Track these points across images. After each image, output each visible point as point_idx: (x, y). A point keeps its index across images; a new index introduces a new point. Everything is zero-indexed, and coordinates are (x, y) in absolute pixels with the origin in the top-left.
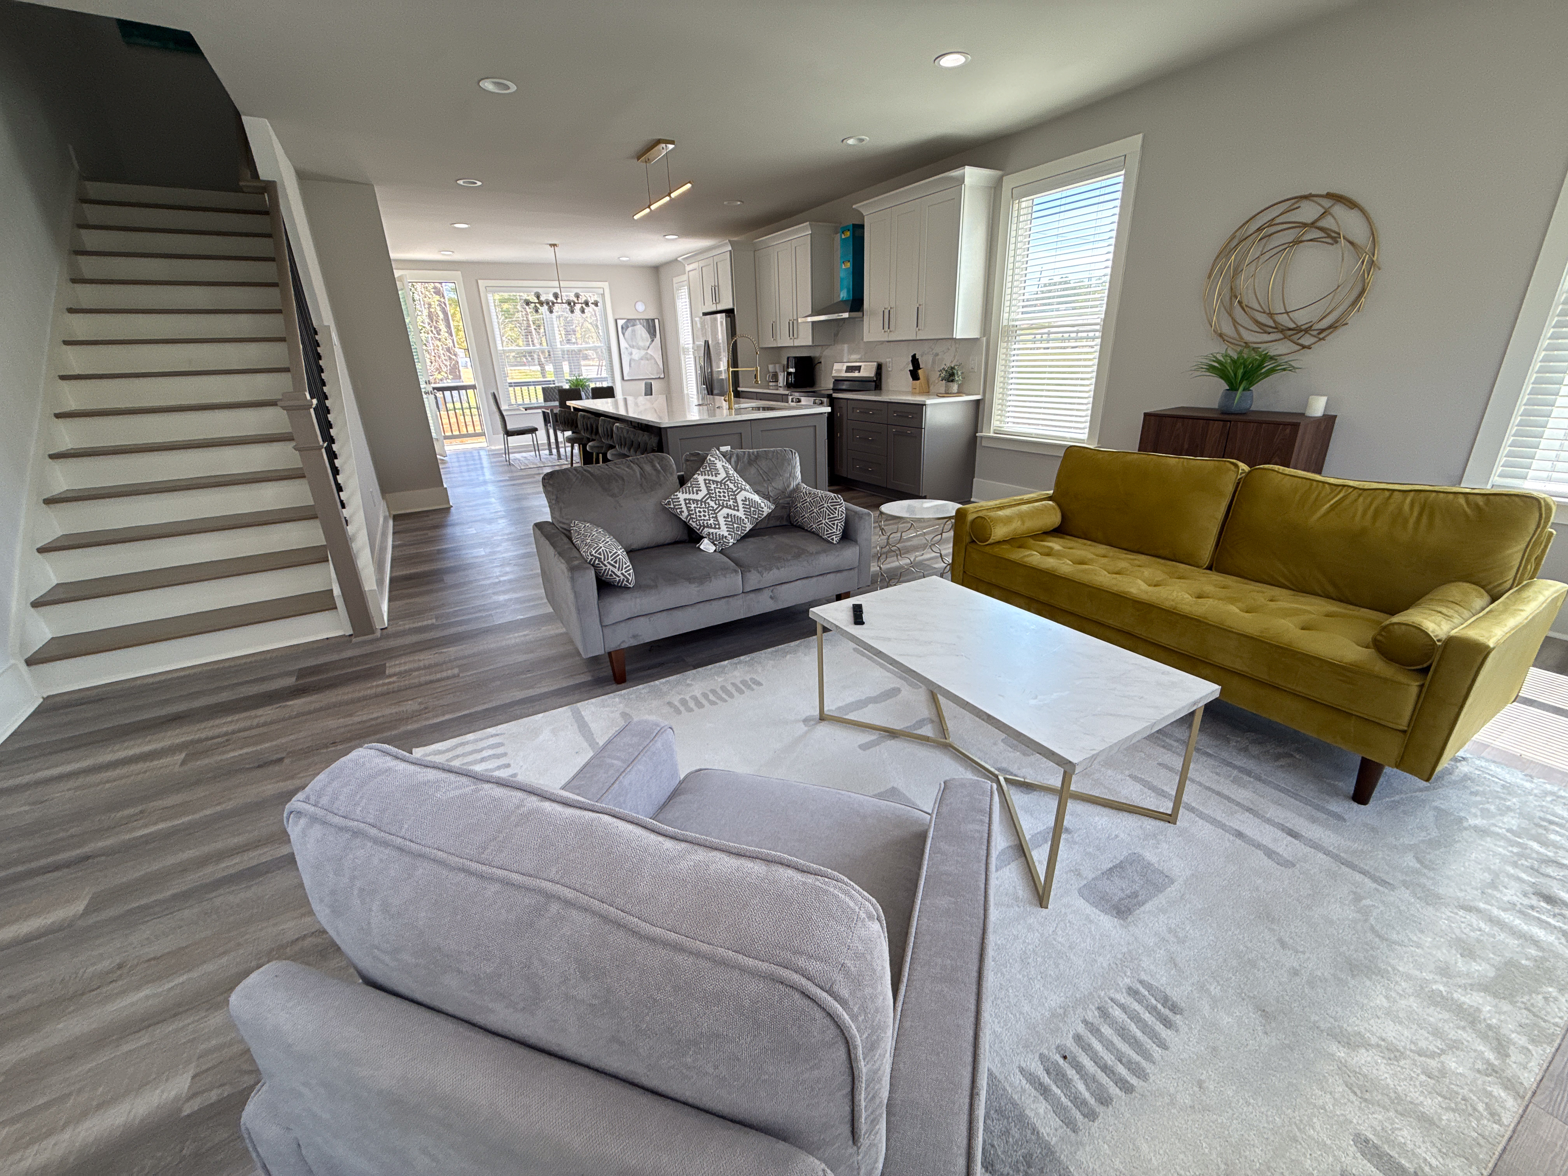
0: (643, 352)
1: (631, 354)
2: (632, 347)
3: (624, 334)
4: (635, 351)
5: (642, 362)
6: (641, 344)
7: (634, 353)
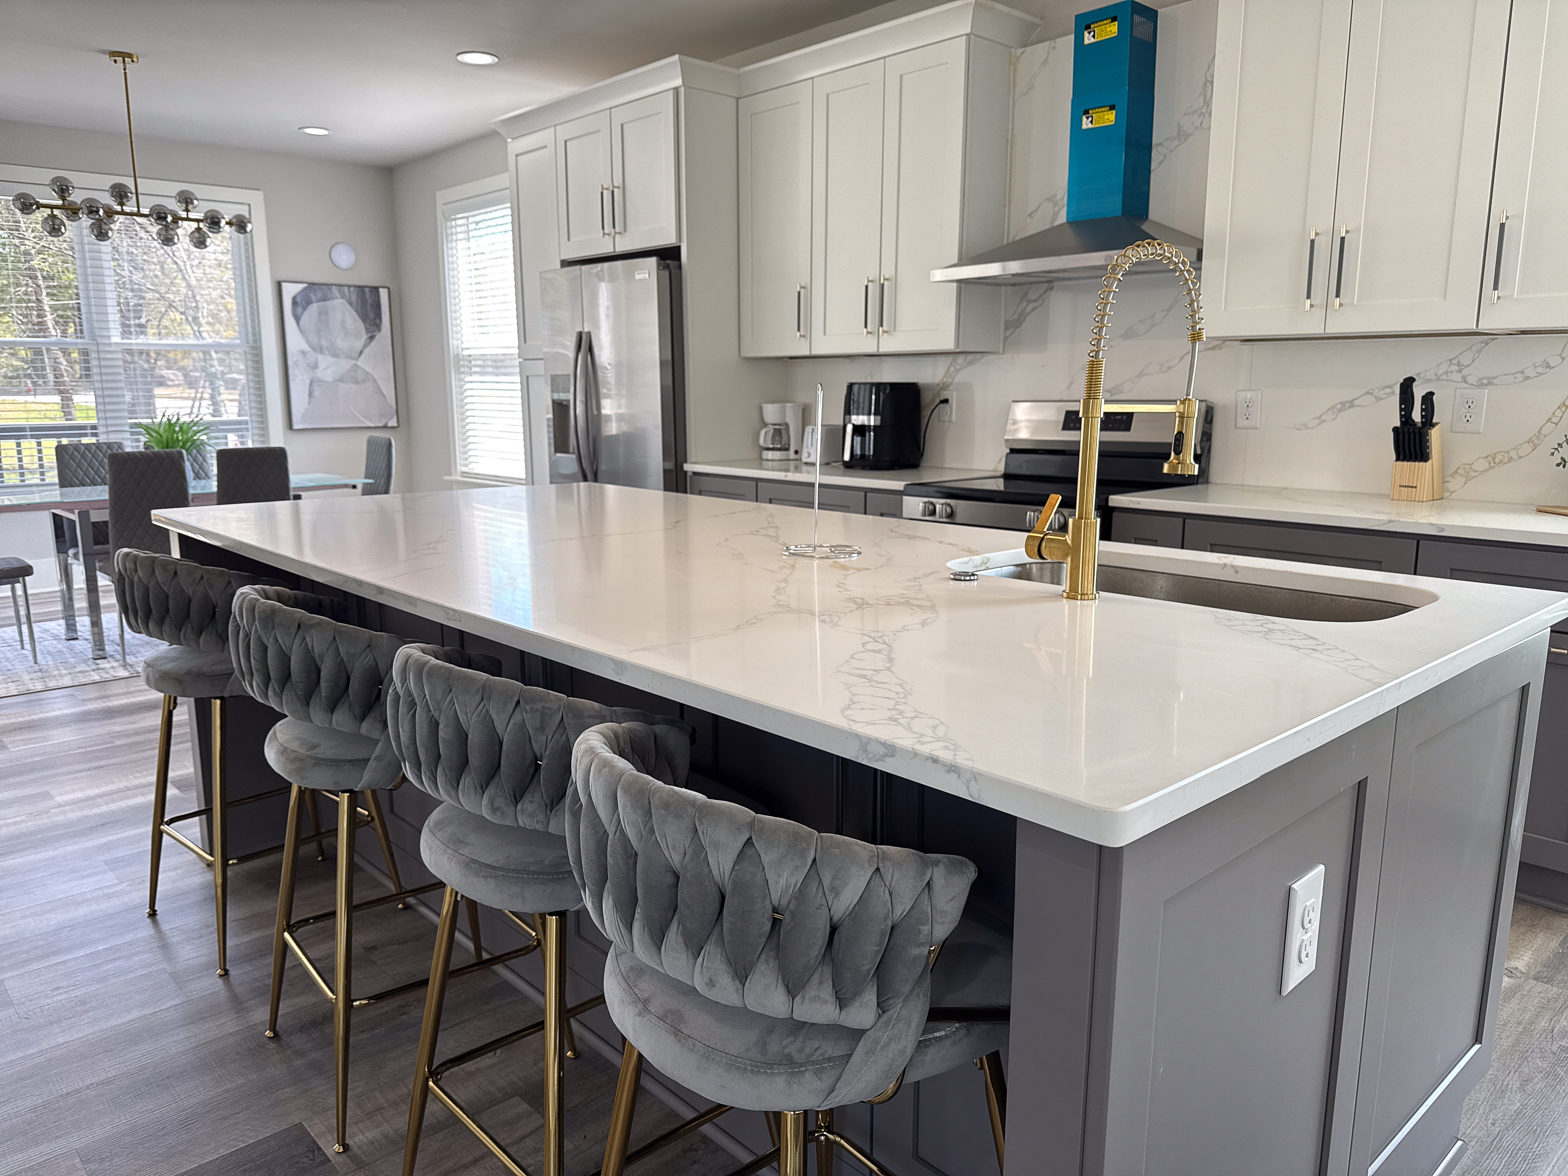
0: (345, 364)
1: (315, 366)
2: (320, 350)
3: (297, 319)
4: (324, 361)
5: (344, 388)
6: (341, 343)
7: (322, 365)
